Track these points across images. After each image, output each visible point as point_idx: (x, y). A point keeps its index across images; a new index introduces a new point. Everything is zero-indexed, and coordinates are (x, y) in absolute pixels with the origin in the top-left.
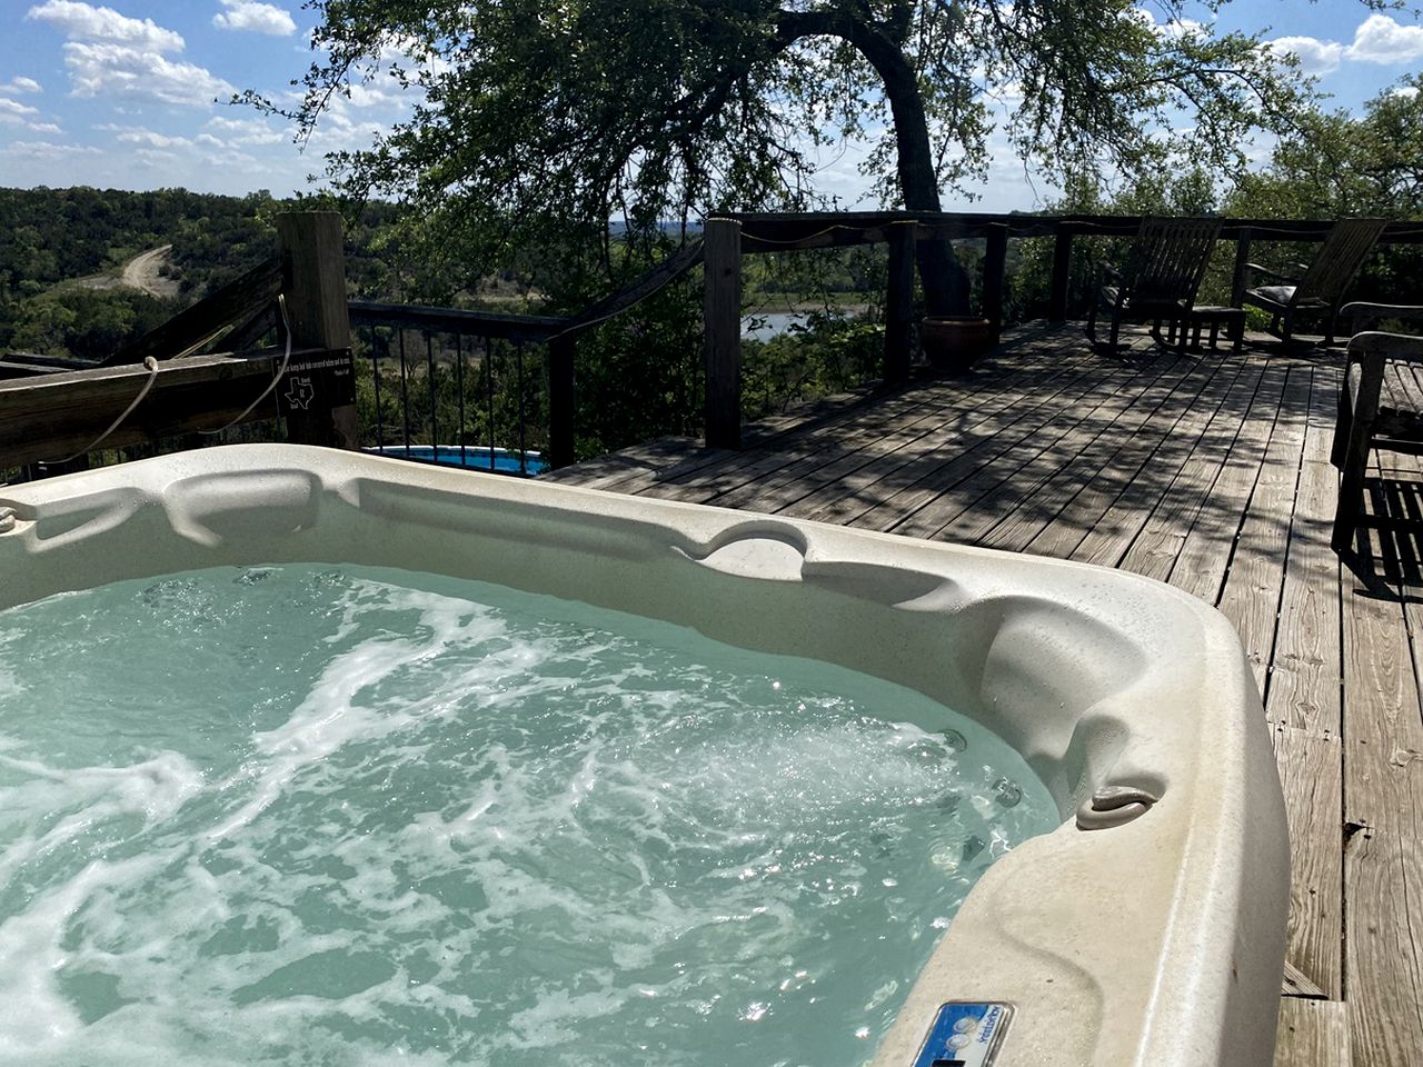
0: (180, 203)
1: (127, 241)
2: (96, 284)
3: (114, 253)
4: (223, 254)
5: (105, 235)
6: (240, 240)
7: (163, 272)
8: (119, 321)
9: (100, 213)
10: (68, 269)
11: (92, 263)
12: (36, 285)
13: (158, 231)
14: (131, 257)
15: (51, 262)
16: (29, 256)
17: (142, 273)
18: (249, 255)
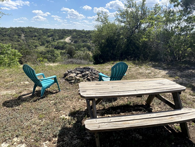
0: (75, 31)
1: (67, 35)
2: (62, 41)
3: (65, 37)
4: (77, 37)
5: (65, 35)
6: (79, 36)
7: (70, 39)
8: (61, 45)
9: (65, 32)
10: (60, 39)
11: (62, 38)
12: (56, 40)
13: (71, 34)
14: (67, 37)
15: (58, 38)
16: (56, 37)
17: (67, 40)
18: (80, 37)
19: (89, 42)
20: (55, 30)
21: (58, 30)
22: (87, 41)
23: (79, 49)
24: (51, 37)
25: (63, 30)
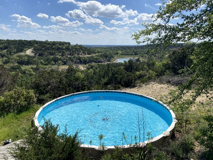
0: (35, 42)
1: (27, 47)
2: (22, 54)
3: (25, 49)
4: (41, 49)
5: (24, 47)
6: (43, 47)
7: (32, 52)
8: (25, 59)
9: (23, 43)
10: (18, 52)
11: (21, 51)
12: (13, 54)
13: (32, 46)
14: (27, 50)
15: (16, 50)
16: (12, 50)
17: (29, 52)
18: (45, 49)
19: (58, 54)
20: (8, 40)
21: (13, 41)
22: (55, 53)
23: (48, 63)
24: (4, 49)
25: (19, 41)
